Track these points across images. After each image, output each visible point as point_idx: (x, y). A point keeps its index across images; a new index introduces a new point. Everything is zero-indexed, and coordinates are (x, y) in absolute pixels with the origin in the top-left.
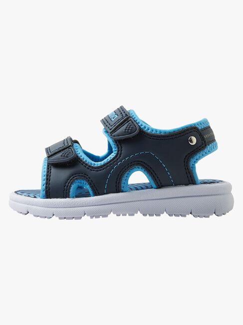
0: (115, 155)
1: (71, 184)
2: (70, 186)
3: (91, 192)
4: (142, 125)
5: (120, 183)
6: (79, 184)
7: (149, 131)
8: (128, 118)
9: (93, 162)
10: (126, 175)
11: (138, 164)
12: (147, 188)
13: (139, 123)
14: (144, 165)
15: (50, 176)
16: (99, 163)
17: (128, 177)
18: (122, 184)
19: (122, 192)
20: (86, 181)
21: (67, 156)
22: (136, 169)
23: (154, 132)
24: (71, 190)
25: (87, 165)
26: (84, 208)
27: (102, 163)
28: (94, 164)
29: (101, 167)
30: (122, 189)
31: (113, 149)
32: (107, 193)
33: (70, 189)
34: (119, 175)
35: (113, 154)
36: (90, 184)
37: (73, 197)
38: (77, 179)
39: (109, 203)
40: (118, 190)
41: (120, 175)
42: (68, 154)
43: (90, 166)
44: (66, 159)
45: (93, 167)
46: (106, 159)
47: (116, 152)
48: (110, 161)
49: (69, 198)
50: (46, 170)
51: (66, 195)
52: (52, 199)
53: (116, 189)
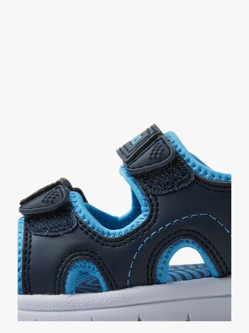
0: (145, 218)
1: (68, 270)
2: (67, 274)
3: (103, 284)
4: (194, 166)
5: (154, 268)
6: (81, 269)
7: (207, 176)
8: (156, 136)
9: (106, 230)
10: (165, 254)
11: (186, 236)
12: (202, 276)
13: (189, 161)
14: (198, 237)
15: (30, 253)
16: (117, 231)
17: (168, 257)
18: (158, 270)
19: (159, 283)
20: (95, 264)
21: (52, 202)
22: (182, 244)
23: (215, 178)
24: (68, 280)
25: (95, 234)
26: (90, 311)
27: (123, 231)
28: (109, 234)
29: (121, 239)
30: (158, 277)
31: (143, 208)
32: (131, 286)
33: (65, 278)
34: (152, 254)
35: (141, 216)
36: (101, 270)
37: (72, 293)
38: (77, 260)
39: (135, 303)
40: (151, 280)
41: (154, 254)
42: (54, 198)
43: (100, 238)
44: (51, 207)
45: (106, 240)
46: (130, 225)
47: (148, 213)
48: (138, 229)
49: (64, 293)
50: (22, 235)
51: (58, 289)
52: (33, 295)
53: (148, 279)
